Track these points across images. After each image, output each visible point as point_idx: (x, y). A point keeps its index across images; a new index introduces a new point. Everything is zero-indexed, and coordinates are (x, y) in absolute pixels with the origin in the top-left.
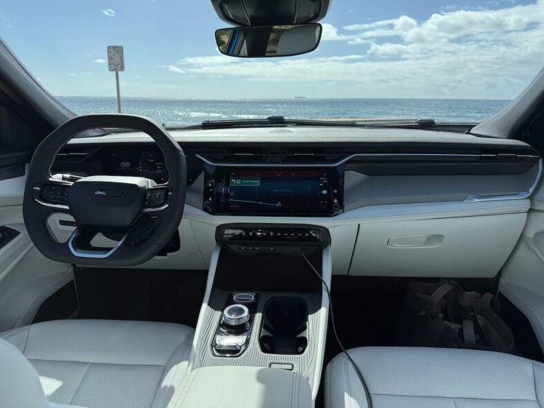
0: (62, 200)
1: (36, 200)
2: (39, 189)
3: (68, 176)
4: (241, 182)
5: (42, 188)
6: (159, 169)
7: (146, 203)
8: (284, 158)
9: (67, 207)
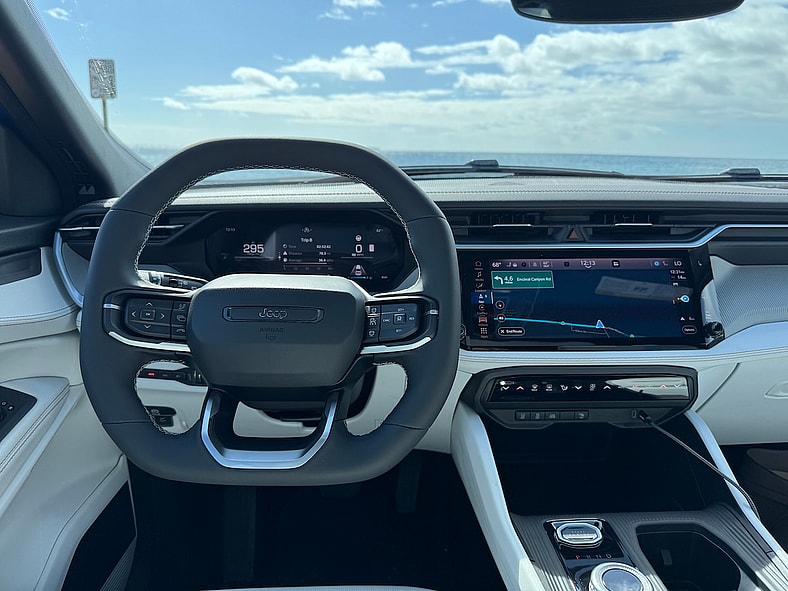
0: (171, 330)
1: (112, 334)
2: (116, 307)
3: (160, 275)
4: (514, 281)
5: (123, 305)
6: (323, 257)
7: (371, 333)
8: (591, 232)
9: (185, 348)
